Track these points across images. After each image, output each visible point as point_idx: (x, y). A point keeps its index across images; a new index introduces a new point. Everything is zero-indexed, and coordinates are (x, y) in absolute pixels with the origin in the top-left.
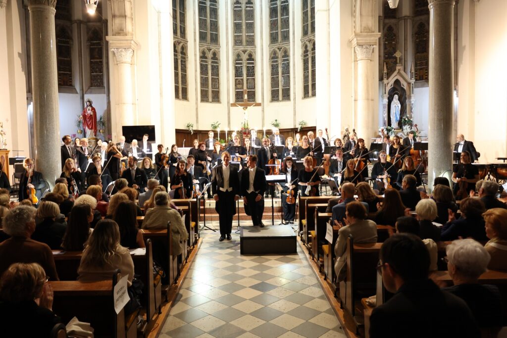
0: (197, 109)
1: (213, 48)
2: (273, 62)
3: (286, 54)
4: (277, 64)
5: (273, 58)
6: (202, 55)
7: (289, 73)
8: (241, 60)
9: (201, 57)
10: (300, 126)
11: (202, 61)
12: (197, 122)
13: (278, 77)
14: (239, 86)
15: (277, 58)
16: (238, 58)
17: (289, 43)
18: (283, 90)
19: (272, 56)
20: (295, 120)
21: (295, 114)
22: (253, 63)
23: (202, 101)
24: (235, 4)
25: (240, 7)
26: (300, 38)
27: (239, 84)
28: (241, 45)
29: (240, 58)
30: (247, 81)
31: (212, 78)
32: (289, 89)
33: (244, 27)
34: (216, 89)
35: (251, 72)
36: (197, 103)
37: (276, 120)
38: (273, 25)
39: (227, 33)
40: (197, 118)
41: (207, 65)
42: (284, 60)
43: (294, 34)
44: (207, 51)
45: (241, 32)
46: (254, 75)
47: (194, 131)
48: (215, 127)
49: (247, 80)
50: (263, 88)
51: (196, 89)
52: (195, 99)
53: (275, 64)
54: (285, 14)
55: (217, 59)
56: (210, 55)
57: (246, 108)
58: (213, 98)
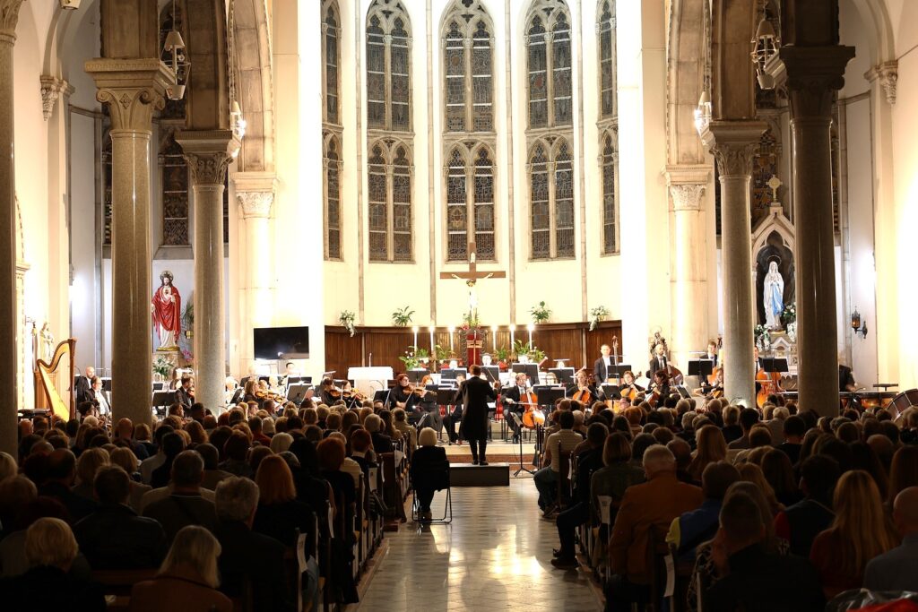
0: (361, 278)
1: (398, 137)
2: (536, 168)
3: (565, 154)
4: (544, 174)
5: (535, 160)
6: (372, 155)
7: (572, 196)
8: (462, 163)
9: (371, 160)
10: (595, 318)
11: (372, 169)
12: (361, 308)
13: (547, 203)
14: (456, 223)
15: (545, 160)
16: (455, 159)
17: (572, 128)
18: (558, 233)
19: (534, 154)
20: (585, 304)
21: (585, 291)
22: (489, 171)
23: (373, 259)
24: (448, 36)
25: (460, 44)
26: (596, 120)
27: (457, 218)
28: (462, 130)
29: (459, 159)
30: (476, 211)
31: (395, 207)
32: (572, 233)
33: (469, 89)
34: (404, 230)
35: (485, 190)
36: (361, 266)
37: (542, 304)
38: (536, 85)
39: (430, 105)
40: (361, 298)
41: (384, 177)
42: (560, 166)
43: (581, 110)
44: (383, 146)
45: (462, 99)
46: (491, 197)
47: (356, 328)
48: (403, 320)
49: (476, 208)
50: (512, 230)
51: (360, 234)
52: (356, 254)
53: (539, 173)
54: (562, 63)
55: (406, 162)
56: (390, 155)
57: (474, 282)
58: (397, 251)
